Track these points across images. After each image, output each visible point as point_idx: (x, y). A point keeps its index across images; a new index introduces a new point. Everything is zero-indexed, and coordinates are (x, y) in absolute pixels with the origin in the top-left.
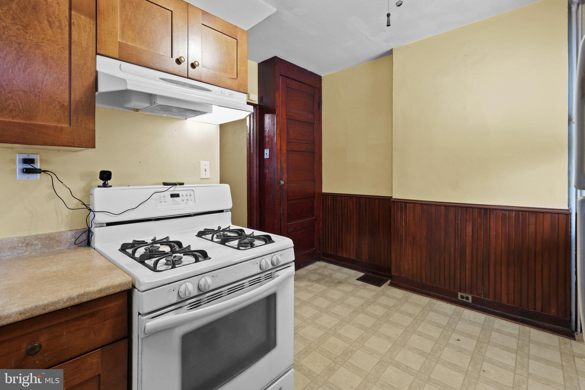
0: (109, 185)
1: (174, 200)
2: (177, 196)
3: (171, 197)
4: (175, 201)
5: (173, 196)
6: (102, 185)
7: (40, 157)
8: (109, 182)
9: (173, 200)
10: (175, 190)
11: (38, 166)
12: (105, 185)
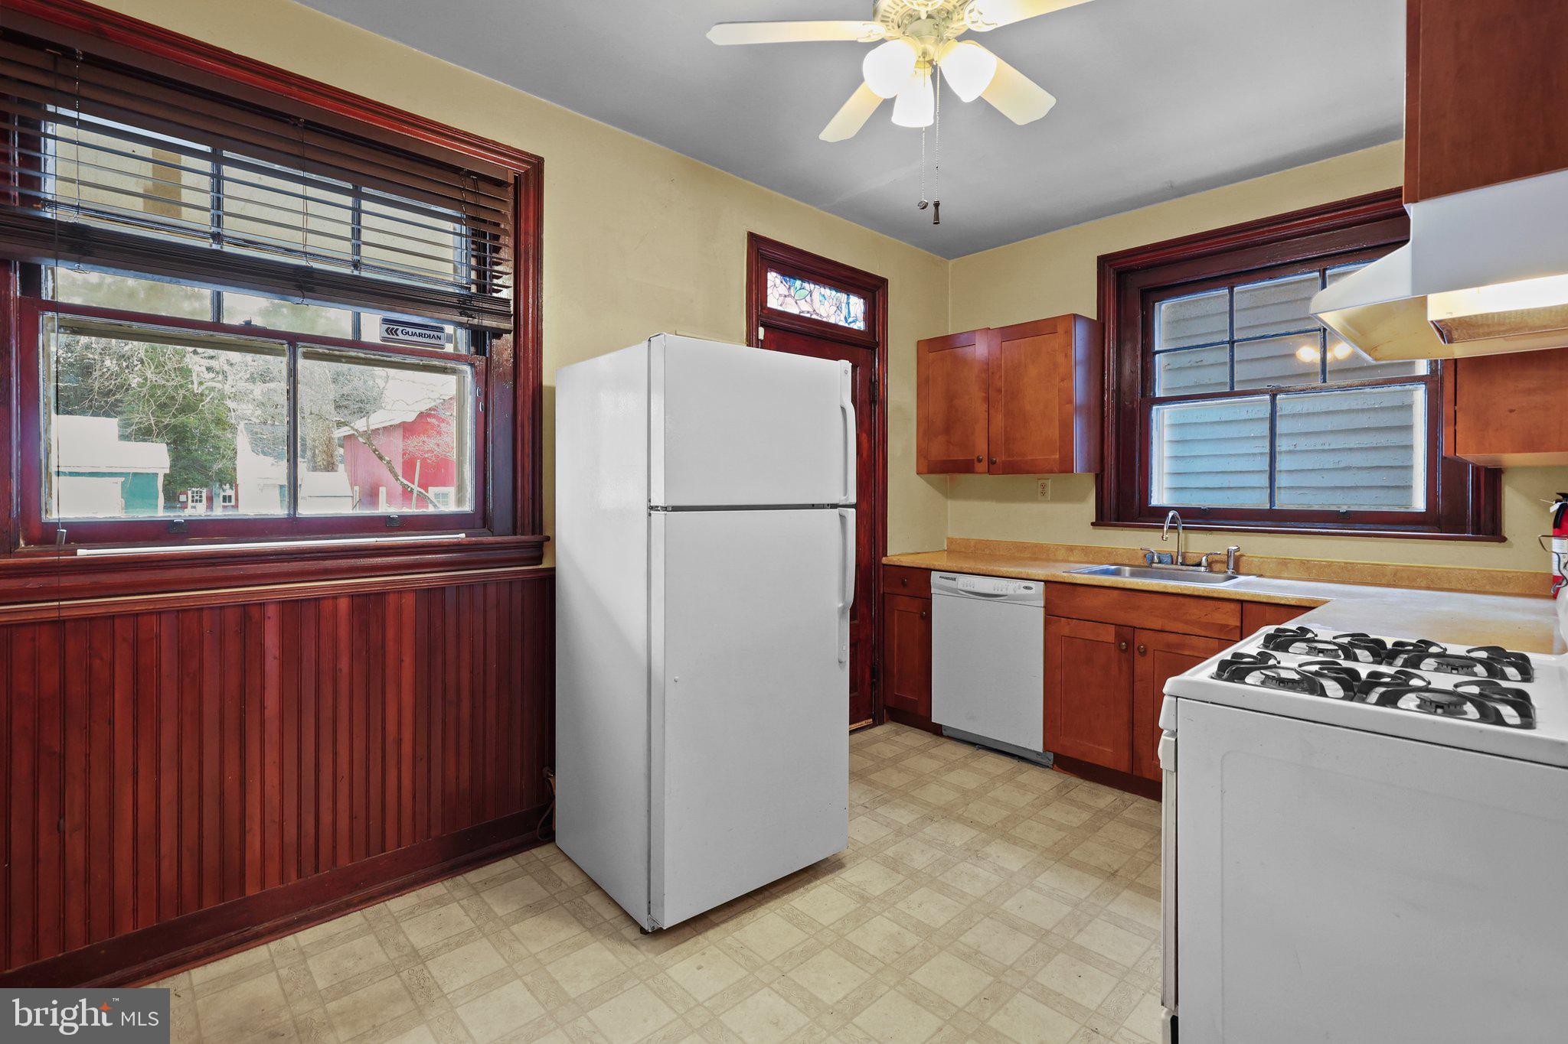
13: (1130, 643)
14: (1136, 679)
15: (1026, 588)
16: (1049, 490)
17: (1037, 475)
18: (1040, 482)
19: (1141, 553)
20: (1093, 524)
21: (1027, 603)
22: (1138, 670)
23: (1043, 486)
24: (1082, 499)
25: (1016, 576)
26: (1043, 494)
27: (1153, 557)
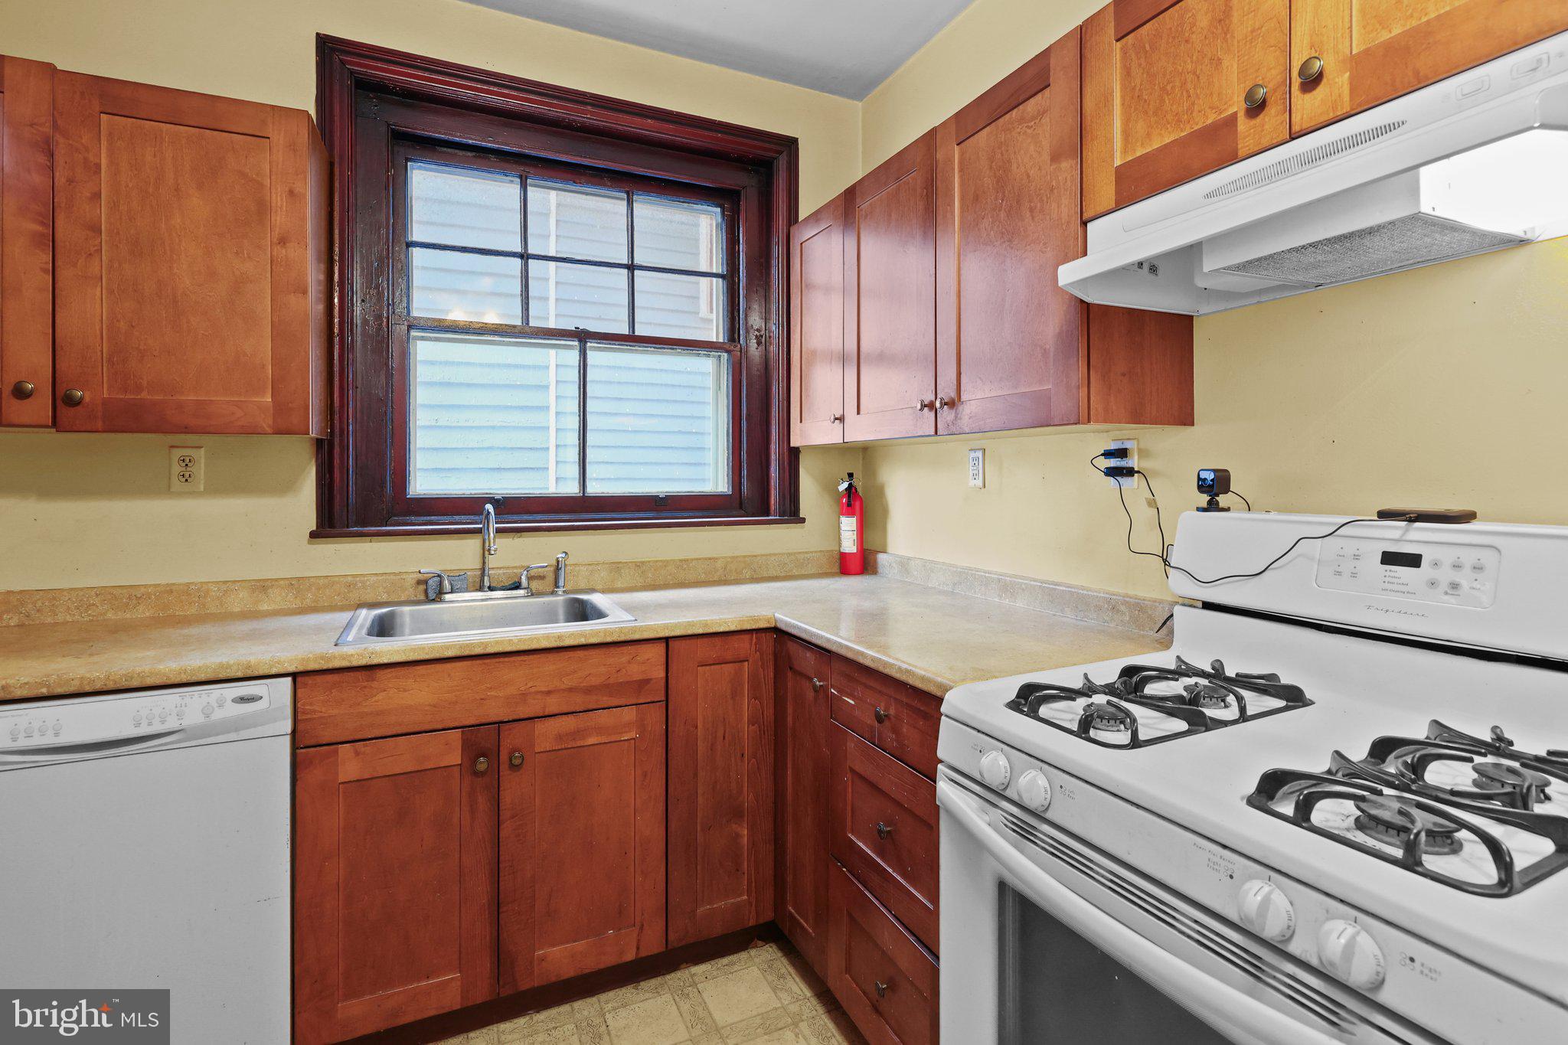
0: (1221, 505)
1: (1392, 574)
2: (1413, 561)
3: (1383, 562)
4: (1393, 580)
5: (1389, 558)
6: (1205, 505)
7: (1138, 444)
8: (1223, 500)
9: (1388, 573)
10: (1404, 538)
11: (1133, 462)
12: (1212, 506)
13: (492, 753)
14: (505, 814)
15: (243, 700)
16: (200, 470)
17: (171, 439)
18: (177, 453)
19: (411, 579)
20: (313, 535)
21: (244, 734)
22: (507, 797)
23: (186, 462)
24: (286, 487)
25: (211, 676)
26: (186, 478)
27: (441, 583)
